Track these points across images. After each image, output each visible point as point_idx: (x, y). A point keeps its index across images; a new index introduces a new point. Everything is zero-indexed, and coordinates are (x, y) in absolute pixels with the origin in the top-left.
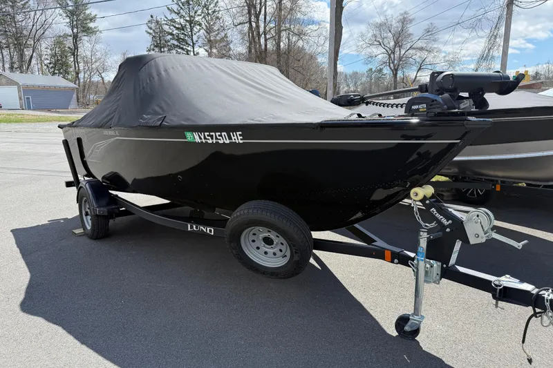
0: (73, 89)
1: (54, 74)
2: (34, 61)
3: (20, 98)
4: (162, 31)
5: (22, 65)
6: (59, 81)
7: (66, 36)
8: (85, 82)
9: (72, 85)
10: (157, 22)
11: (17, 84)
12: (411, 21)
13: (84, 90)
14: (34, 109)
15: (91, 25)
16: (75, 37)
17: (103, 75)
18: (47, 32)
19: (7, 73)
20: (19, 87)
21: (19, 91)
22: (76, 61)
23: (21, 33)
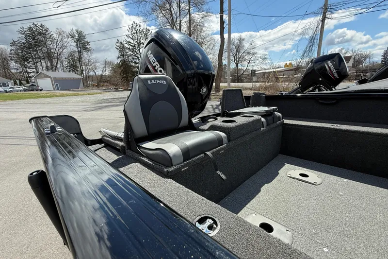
0: (81, 79)
1: (70, 71)
2: (59, 66)
3: (53, 85)
4: (124, 48)
5: (53, 68)
6: (73, 75)
7: (74, 52)
8: (86, 75)
9: (80, 77)
10: (121, 43)
11: (50, 77)
12: (243, 40)
13: (86, 79)
14: (61, 90)
15: (88, 46)
16: (80, 52)
17: (95, 71)
18: (64, 51)
19: (45, 72)
20: (51, 79)
21: (52, 81)
22: (81, 65)
23: (50, 51)
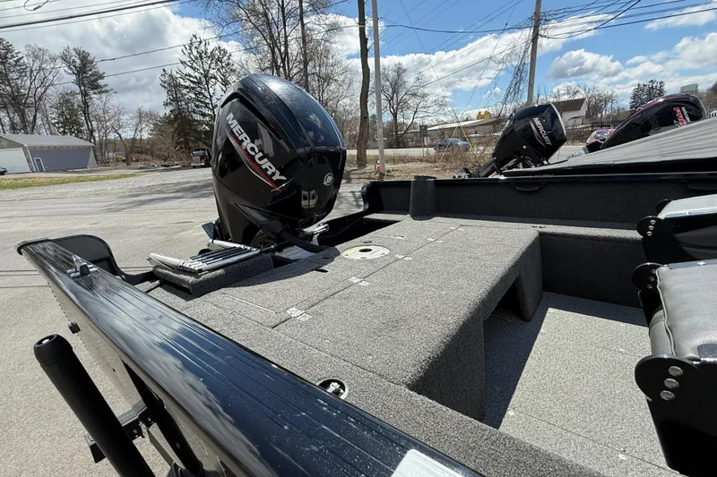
0: (89, 148)
1: (64, 133)
2: (39, 122)
3: (28, 161)
4: (177, 86)
5: (27, 127)
6: (70, 141)
7: (73, 94)
8: (101, 141)
9: (88, 144)
10: (171, 76)
11: (21, 146)
13: (101, 148)
14: (47, 171)
15: (101, 82)
16: (85, 94)
17: (120, 131)
18: (49, 92)
19: (9, 135)
20: (25, 149)
21: (26, 153)
22: (88, 119)
23: (18, 92)
